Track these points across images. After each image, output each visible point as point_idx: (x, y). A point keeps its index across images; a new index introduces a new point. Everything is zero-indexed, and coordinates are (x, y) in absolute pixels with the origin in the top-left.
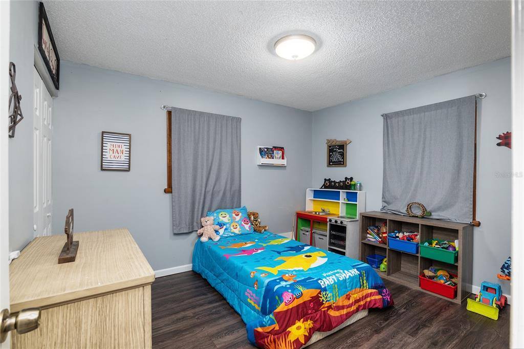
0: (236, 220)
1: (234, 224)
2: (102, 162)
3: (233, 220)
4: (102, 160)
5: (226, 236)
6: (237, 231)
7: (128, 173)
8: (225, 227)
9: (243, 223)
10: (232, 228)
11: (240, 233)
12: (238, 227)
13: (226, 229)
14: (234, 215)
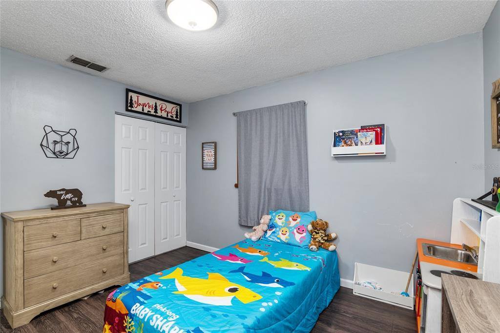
0: (291, 226)
1: (285, 229)
2: (203, 164)
3: (287, 224)
4: (203, 162)
5: (271, 239)
6: (283, 238)
7: (214, 171)
8: (274, 230)
9: (295, 231)
10: (280, 233)
11: (286, 241)
12: (288, 234)
13: (274, 232)
14: (291, 219)
